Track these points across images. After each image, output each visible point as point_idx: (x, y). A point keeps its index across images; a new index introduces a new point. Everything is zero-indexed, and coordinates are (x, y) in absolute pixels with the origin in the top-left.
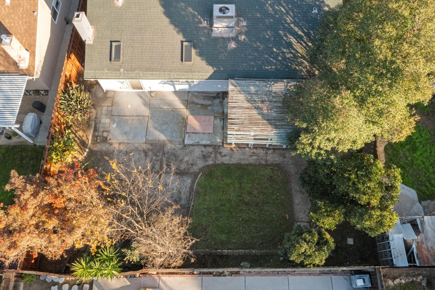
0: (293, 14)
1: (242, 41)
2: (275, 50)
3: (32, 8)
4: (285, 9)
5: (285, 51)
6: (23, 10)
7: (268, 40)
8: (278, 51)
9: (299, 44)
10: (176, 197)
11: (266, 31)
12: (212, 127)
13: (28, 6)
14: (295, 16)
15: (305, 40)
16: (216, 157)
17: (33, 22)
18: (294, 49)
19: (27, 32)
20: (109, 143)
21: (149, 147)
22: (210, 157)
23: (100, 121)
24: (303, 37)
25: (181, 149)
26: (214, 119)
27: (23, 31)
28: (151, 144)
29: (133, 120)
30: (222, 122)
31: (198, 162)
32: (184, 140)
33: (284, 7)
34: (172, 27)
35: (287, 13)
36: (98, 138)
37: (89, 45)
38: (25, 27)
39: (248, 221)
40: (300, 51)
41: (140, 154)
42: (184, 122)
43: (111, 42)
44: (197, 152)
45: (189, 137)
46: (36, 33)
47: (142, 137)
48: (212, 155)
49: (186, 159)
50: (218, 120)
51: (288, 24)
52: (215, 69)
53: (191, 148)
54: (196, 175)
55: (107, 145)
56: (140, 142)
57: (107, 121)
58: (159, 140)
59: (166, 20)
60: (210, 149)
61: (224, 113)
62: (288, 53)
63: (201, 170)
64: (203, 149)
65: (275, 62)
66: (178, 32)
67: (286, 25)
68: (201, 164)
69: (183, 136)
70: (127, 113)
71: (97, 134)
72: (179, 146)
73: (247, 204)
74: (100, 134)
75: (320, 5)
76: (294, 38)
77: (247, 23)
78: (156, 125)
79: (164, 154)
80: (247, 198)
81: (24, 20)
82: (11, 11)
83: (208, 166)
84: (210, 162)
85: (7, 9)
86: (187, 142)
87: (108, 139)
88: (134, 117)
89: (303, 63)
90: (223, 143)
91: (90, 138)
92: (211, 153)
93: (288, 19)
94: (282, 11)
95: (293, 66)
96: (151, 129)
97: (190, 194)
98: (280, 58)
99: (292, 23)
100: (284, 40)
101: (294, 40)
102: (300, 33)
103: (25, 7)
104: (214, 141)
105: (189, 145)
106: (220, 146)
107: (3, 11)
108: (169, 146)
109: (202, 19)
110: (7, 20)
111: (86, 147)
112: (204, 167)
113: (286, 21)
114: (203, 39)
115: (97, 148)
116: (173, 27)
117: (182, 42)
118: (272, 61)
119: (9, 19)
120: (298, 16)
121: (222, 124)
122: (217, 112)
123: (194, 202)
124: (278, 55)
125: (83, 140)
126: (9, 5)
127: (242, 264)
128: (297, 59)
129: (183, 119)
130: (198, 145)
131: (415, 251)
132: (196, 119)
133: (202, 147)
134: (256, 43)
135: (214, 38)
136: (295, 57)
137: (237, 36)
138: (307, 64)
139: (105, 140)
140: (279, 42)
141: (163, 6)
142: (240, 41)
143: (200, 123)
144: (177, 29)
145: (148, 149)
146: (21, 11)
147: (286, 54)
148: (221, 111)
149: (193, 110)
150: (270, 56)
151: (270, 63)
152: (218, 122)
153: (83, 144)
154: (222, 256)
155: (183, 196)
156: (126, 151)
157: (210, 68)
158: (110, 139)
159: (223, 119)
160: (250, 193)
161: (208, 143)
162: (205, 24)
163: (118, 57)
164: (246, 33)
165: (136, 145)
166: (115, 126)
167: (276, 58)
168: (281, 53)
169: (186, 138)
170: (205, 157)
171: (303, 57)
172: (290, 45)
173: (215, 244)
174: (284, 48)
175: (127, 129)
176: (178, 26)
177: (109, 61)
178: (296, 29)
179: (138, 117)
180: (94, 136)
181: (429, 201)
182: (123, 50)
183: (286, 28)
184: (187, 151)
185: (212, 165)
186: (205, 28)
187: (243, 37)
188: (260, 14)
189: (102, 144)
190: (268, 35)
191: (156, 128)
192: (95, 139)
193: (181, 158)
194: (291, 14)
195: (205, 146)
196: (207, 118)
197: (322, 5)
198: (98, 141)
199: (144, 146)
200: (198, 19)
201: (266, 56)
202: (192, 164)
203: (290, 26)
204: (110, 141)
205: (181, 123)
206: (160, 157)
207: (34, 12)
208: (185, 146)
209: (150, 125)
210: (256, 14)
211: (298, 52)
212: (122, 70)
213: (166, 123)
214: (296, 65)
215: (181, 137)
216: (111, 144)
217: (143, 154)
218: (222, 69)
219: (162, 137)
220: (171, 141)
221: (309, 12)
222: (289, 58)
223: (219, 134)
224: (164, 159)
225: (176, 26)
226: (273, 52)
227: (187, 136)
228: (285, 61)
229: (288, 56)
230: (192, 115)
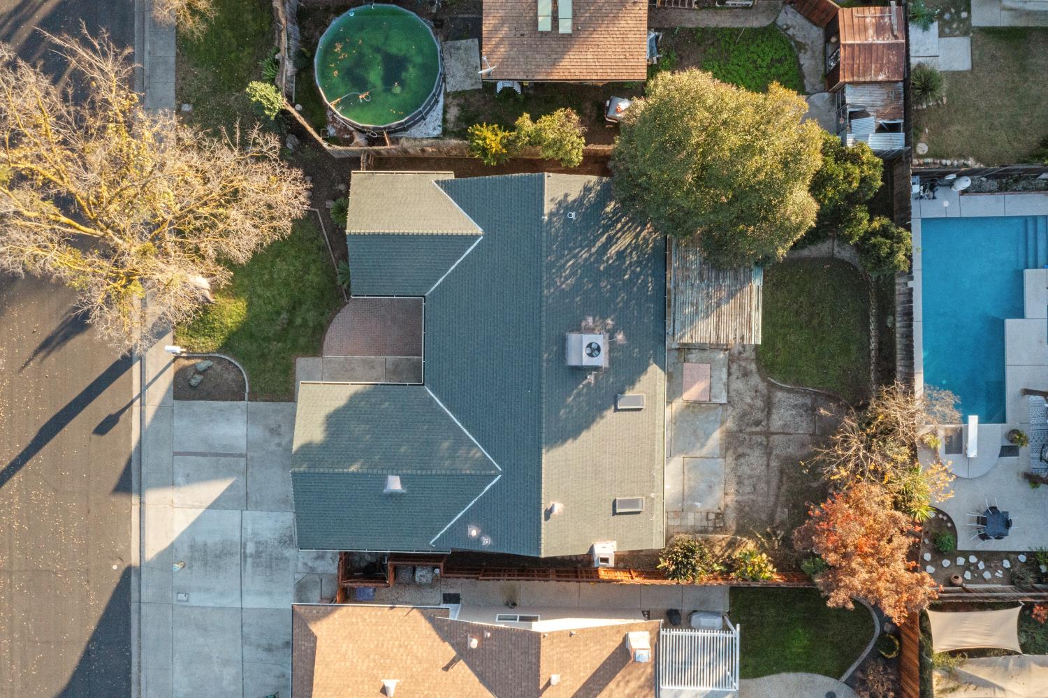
0: (577, 248)
1: (614, 323)
2: (626, 277)
3: (565, 639)
4: (570, 260)
5: (628, 262)
6: (567, 652)
7: (613, 286)
8: (629, 272)
9: (619, 242)
10: (801, 411)
11: (601, 288)
12: (701, 365)
13: (562, 645)
14: (580, 246)
15: (613, 232)
16: (746, 359)
17: (585, 635)
18: (626, 249)
19: (599, 641)
20: (725, 510)
21: (731, 451)
22: (745, 368)
23: (692, 527)
24: (609, 236)
25: (734, 407)
26: (688, 362)
27: (598, 647)
28: (727, 449)
29: (689, 479)
30: (694, 351)
31: (753, 383)
32: (721, 404)
33: (567, 261)
34: (595, 427)
35: (575, 256)
36: (718, 525)
37: (619, 546)
38: (592, 645)
39: (833, 317)
40: (628, 241)
41: (741, 465)
42: (694, 406)
43: (615, 513)
44: (738, 385)
45: (716, 397)
46: (601, 628)
47: (716, 463)
48: (743, 364)
49: (748, 400)
50: (690, 356)
51: (591, 255)
52: (652, 362)
53: (733, 394)
54: (771, 386)
55: (728, 511)
56: (724, 466)
57: (691, 516)
58: (721, 439)
59: (585, 435)
60: (734, 367)
61: (679, 349)
62: (631, 258)
63: (764, 379)
64: (733, 377)
65: (642, 277)
66: (602, 417)
67: (592, 259)
68: (756, 380)
69: (713, 406)
70: (679, 488)
71: (711, 529)
72: (730, 411)
73: (811, 316)
74: (711, 523)
75: (564, 208)
76: (611, 246)
77: (589, 315)
78: (698, 445)
79: (741, 431)
80: (804, 317)
81: (582, 648)
82: (568, 671)
83: (759, 370)
84: (753, 367)
85: (564, 678)
86: (724, 400)
87: (719, 511)
88: (686, 477)
89: (644, 237)
90: (726, 350)
91: (721, 536)
92: (740, 366)
93: (584, 256)
94: (574, 263)
95: (649, 251)
96: (704, 452)
97: (797, 392)
98: (638, 269)
99: (589, 250)
100: (614, 262)
101: (613, 248)
102: (603, 239)
103: (562, 650)
104: (722, 362)
105: (728, 397)
106: (729, 354)
107: (568, 683)
108: (730, 424)
109: (584, 383)
110: (582, 674)
111: (736, 539)
112: (760, 375)
113: (586, 260)
114: (611, 380)
115: (732, 524)
116: (595, 424)
117: (616, 410)
118: (642, 281)
119: (580, 672)
120: (581, 241)
121: (697, 351)
122: (677, 358)
123: (808, 386)
124: (633, 272)
125: (727, 545)
126: (559, 675)
127: (889, 325)
128: (639, 245)
129: (688, 407)
130: (728, 385)
131: (886, 121)
132: (689, 388)
133: (731, 378)
134: (618, 303)
135: (610, 363)
136: (636, 247)
137: (608, 331)
138: (645, 232)
139: (719, 516)
140: (615, 271)
141: (564, 440)
142: (614, 326)
143: (695, 382)
144: (598, 419)
145: (734, 453)
146: (568, 655)
147: (633, 260)
148: (676, 353)
149: (674, 394)
150: (635, 284)
151: (645, 282)
152: (694, 356)
153: (732, 544)
154: (880, 350)
155: (800, 401)
156: (737, 483)
157: (650, 369)
158: (719, 509)
159: (689, 349)
160: (797, 313)
161: (725, 370)
162: (591, 378)
163: (634, 503)
164: (604, 318)
165: (728, 470)
166: (698, 504)
167: (638, 276)
168: (631, 267)
169: (718, 401)
170: (746, 374)
171: (637, 236)
172: (621, 255)
173: (863, 358)
174: (624, 263)
175: (703, 486)
176: (593, 417)
177: (641, 515)
178: (598, 244)
179: (685, 471)
180: (716, 533)
181: (805, 81)
182: (625, 496)
183: (596, 258)
184: (736, 399)
185: (757, 363)
186: (596, 377)
187: (609, 321)
188: (577, 296)
189: (726, 518)
190: (606, 286)
191: (703, 445)
192: (718, 529)
193: (746, 407)
194: (577, 251)
195: (729, 374)
196: (686, 372)
197: (564, 205)
198: (722, 525)
199: (730, 459)
200: (583, 388)
201: (635, 289)
202: (756, 391)
203: (594, 254)
204: (722, 508)
205: (695, 410)
206: (746, 436)
207: (571, 635)
208: (729, 402)
209: (698, 454)
210: (577, 303)
211: (630, 243)
212: (652, 495)
213: (695, 431)
214: (647, 247)
215: (715, 409)
216: (727, 506)
217: (742, 460)
218: (651, 352)
219: (717, 436)
220: (723, 423)
221: (574, 225)
222: (638, 257)
223: (712, 356)
224: (748, 430)
225: (593, 421)
226: (630, 279)
227: (714, 400)
228: (641, 262)
229: (635, 257)
230: (682, 395)
